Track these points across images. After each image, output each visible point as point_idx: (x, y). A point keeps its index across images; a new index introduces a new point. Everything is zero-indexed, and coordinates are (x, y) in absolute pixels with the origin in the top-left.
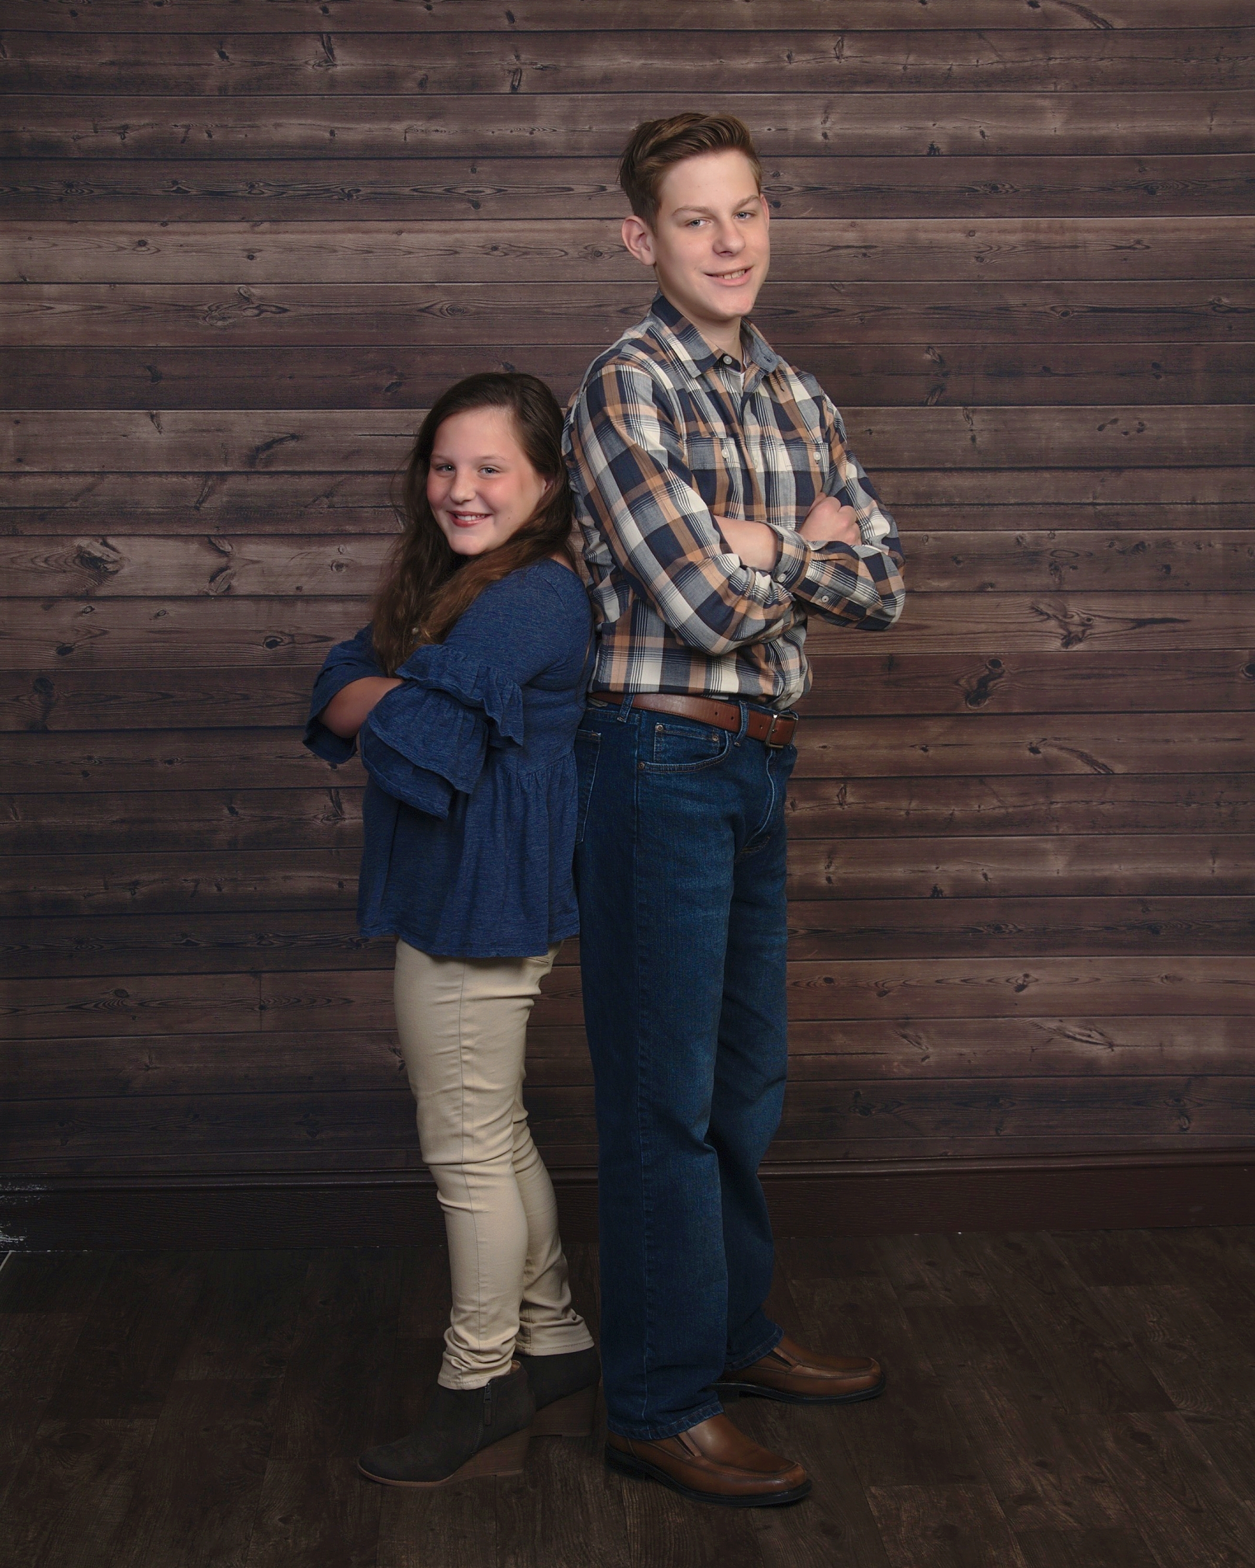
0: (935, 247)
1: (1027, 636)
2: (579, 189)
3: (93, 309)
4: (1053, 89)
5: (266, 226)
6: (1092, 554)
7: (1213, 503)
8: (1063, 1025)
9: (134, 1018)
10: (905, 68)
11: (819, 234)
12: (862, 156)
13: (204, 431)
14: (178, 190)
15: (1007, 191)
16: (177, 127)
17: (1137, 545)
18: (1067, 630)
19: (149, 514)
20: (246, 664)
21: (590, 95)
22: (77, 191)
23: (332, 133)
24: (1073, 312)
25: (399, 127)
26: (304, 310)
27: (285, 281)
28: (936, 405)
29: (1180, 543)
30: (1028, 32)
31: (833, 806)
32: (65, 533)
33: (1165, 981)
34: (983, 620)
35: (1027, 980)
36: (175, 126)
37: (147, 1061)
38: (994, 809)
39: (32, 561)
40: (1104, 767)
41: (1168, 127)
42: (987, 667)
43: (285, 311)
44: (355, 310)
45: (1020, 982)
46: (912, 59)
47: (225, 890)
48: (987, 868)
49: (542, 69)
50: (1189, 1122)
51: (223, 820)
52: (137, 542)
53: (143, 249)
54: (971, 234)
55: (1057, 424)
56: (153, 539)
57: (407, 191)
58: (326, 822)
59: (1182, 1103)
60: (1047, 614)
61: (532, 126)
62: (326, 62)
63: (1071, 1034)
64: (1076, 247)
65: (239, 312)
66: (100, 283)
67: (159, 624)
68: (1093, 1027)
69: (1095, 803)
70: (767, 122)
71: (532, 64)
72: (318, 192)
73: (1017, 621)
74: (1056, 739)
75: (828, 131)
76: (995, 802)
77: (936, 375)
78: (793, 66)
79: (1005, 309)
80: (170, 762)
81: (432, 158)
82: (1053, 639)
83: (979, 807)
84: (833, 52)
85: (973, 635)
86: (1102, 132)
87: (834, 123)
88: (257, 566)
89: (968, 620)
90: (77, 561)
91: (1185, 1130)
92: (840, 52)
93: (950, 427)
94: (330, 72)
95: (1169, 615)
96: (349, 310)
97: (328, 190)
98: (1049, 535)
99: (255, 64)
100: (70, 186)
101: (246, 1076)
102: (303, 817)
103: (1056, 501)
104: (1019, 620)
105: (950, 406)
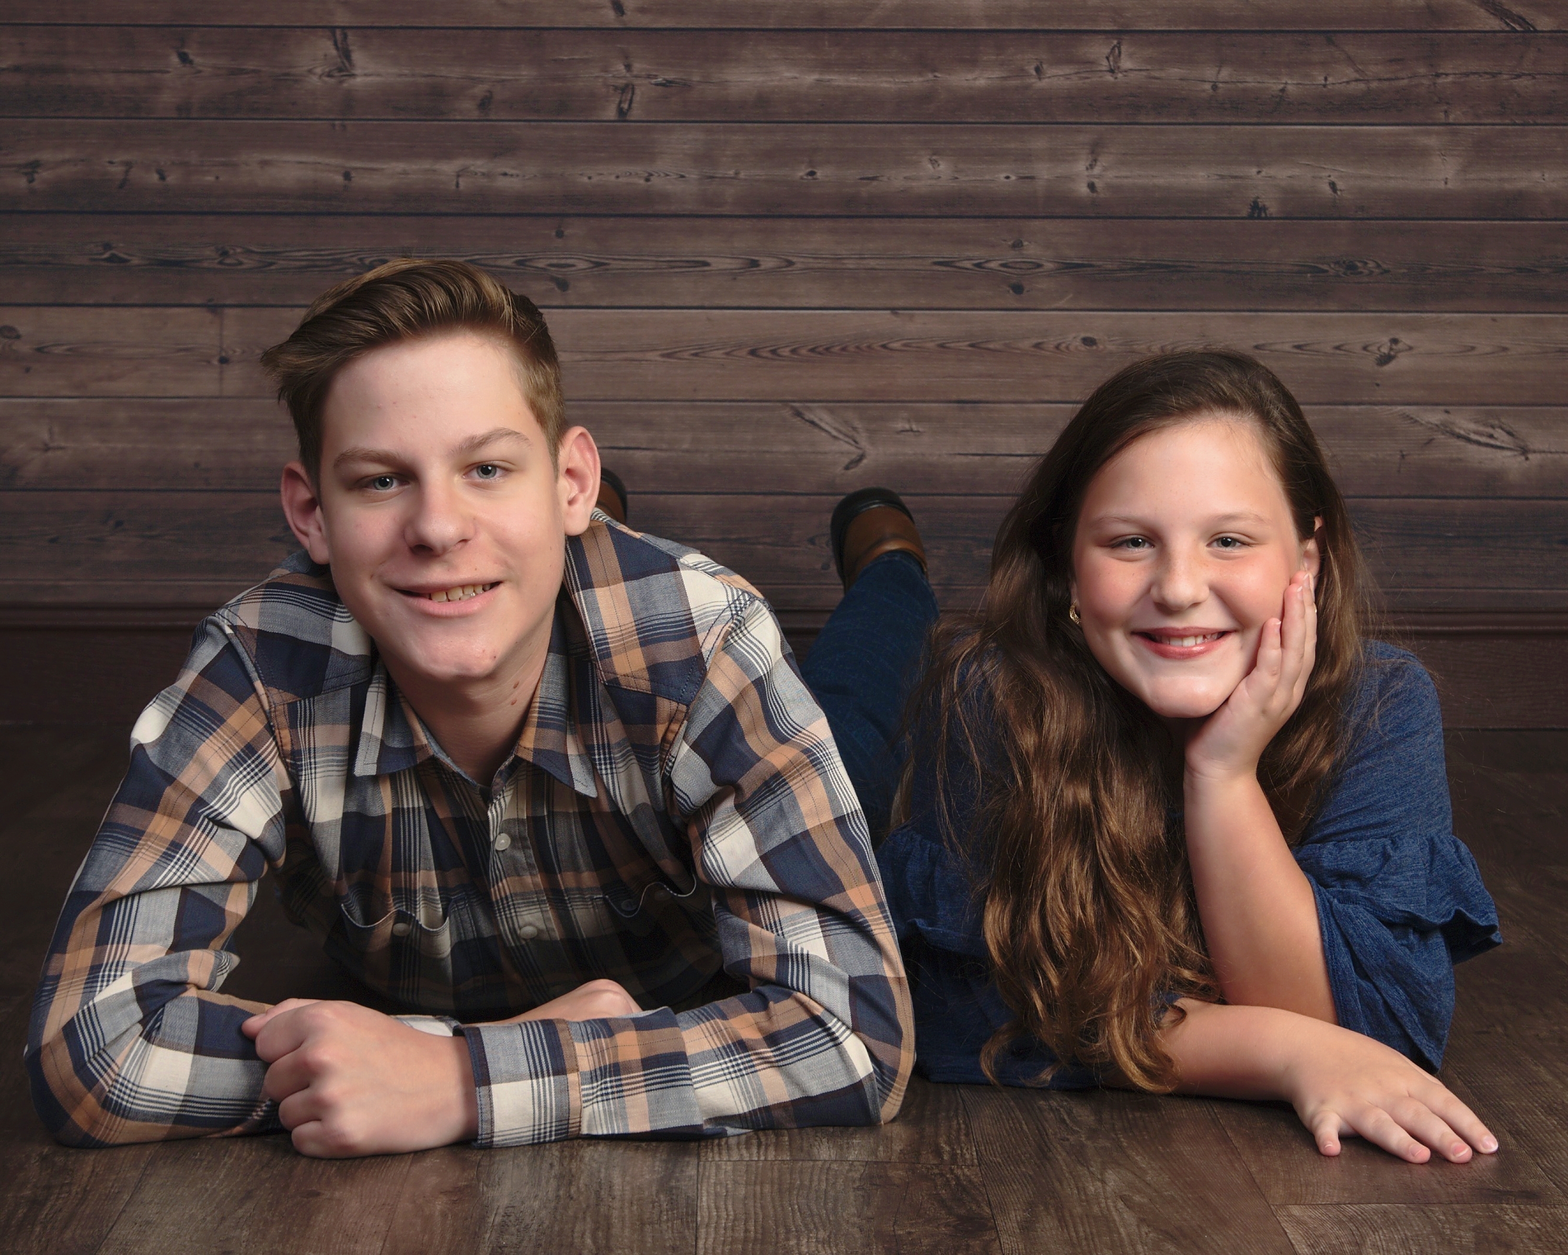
8: (1450, 418)
9: (27, 370)
31: (1100, 74)
35: (1394, 347)
37: (45, 436)
38: (1348, 82)
40: (1521, 20)
45: (1385, 350)
47: (172, 179)
48: (1337, 174)
51: (168, 72)
58: (327, 79)
63: (1462, 432)
68: (1496, 422)
69: (1505, 77)
76: (1351, 73)
83: (1326, 79)
101: (197, 465)
102: (293, 71)
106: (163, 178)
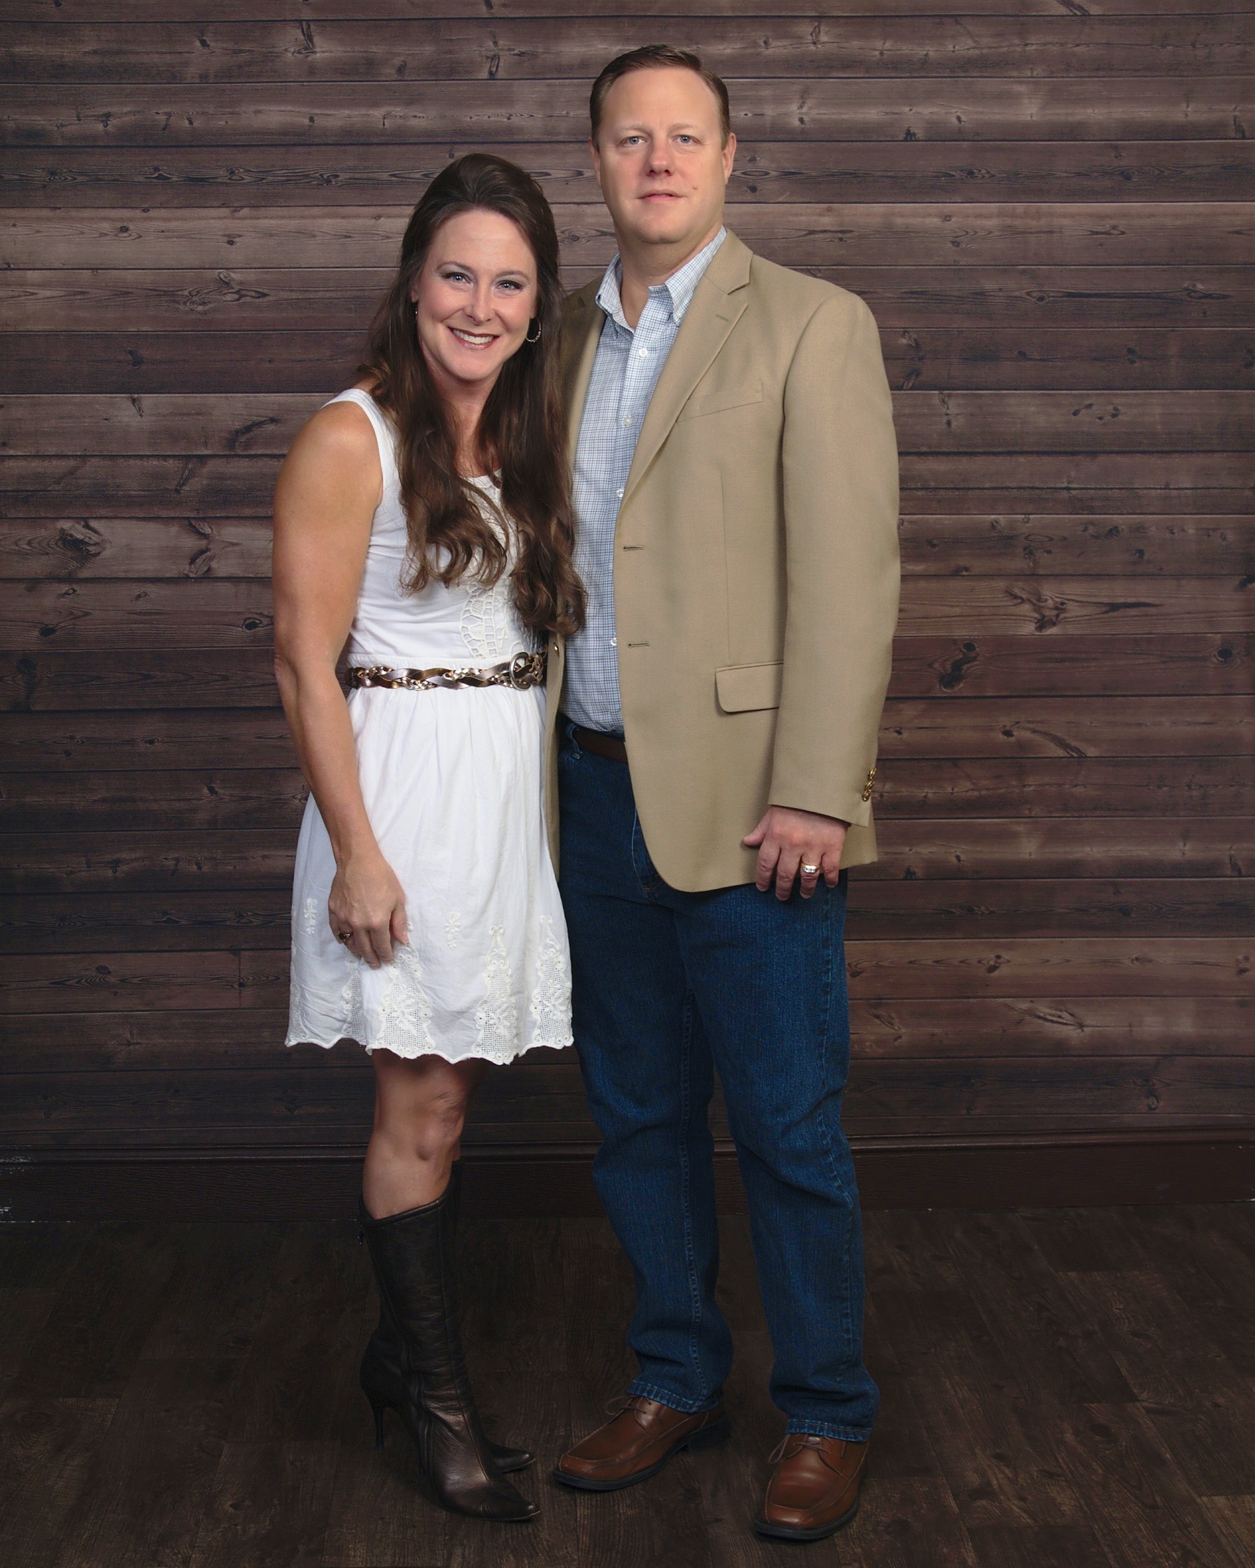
0: (912, 232)
1: (1002, 619)
2: (557, 174)
3: (75, 295)
4: (1029, 75)
5: (245, 212)
6: (1065, 539)
7: (1186, 489)
8: (1034, 1006)
9: (116, 994)
10: (882, 54)
11: (795, 219)
12: (839, 141)
13: (184, 414)
14: (160, 177)
15: (984, 176)
16: (159, 114)
17: (1111, 530)
18: (1041, 614)
19: (130, 496)
20: (226, 645)
21: (567, 81)
22: (60, 178)
23: (312, 119)
24: (1049, 297)
25: (377, 113)
26: (285, 295)
27: (265, 265)
28: (911, 389)
29: (1153, 529)
30: (1004, 18)
32: (48, 515)
33: (1135, 962)
34: (958, 604)
35: (998, 961)
36: (157, 113)
37: (129, 1036)
38: (967, 791)
39: (16, 544)
40: (1077, 750)
41: (1146, 113)
42: (961, 651)
43: (265, 295)
44: (334, 295)
45: (992, 963)
46: (888, 45)
47: (205, 869)
48: (960, 850)
49: (519, 55)
50: (1158, 1102)
51: (202, 799)
52: (118, 525)
53: (125, 234)
54: (948, 219)
55: (1032, 409)
56: (134, 522)
57: (385, 176)
59: (1151, 1083)
60: (1021, 598)
61: (510, 112)
62: (306, 49)
63: (1042, 1015)
64: (1051, 232)
65: (219, 297)
66: (82, 269)
67: (141, 605)
68: (1063, 1008)
69: (1067, 786)
70: (744, 107)
71: (509, 50)
72: (297, 178)
73: (991, 604)
74: (1029, 722)
75: (804, 116)
76: (969, 785)
77: (912, 359)
78: (769, 51)
79: (982, 293)
80: (151, 742)
81: (410, 144)
82: (1027, 622)
83: (953, 789)
84: (810, 38)
85: (947, 619)
86: (1078, 118)
87: (810, 108)
88: (236, 548)
89: (943, 603)
90: (59, 544)
91: (1154, 1109)
92: (817, 37)
93: (925, 411)
94: (309, 59)
95: (1142, 600)
96: (328, 295)
97: (307, 176)
98: (1023, 519)
99: (236, 52)
100: (53, 173)
101: (226, 1052)
102: (282, 797)
103: (1031, 486)
104: (994, 604)
105: (926, 390)
106: (200, 868)
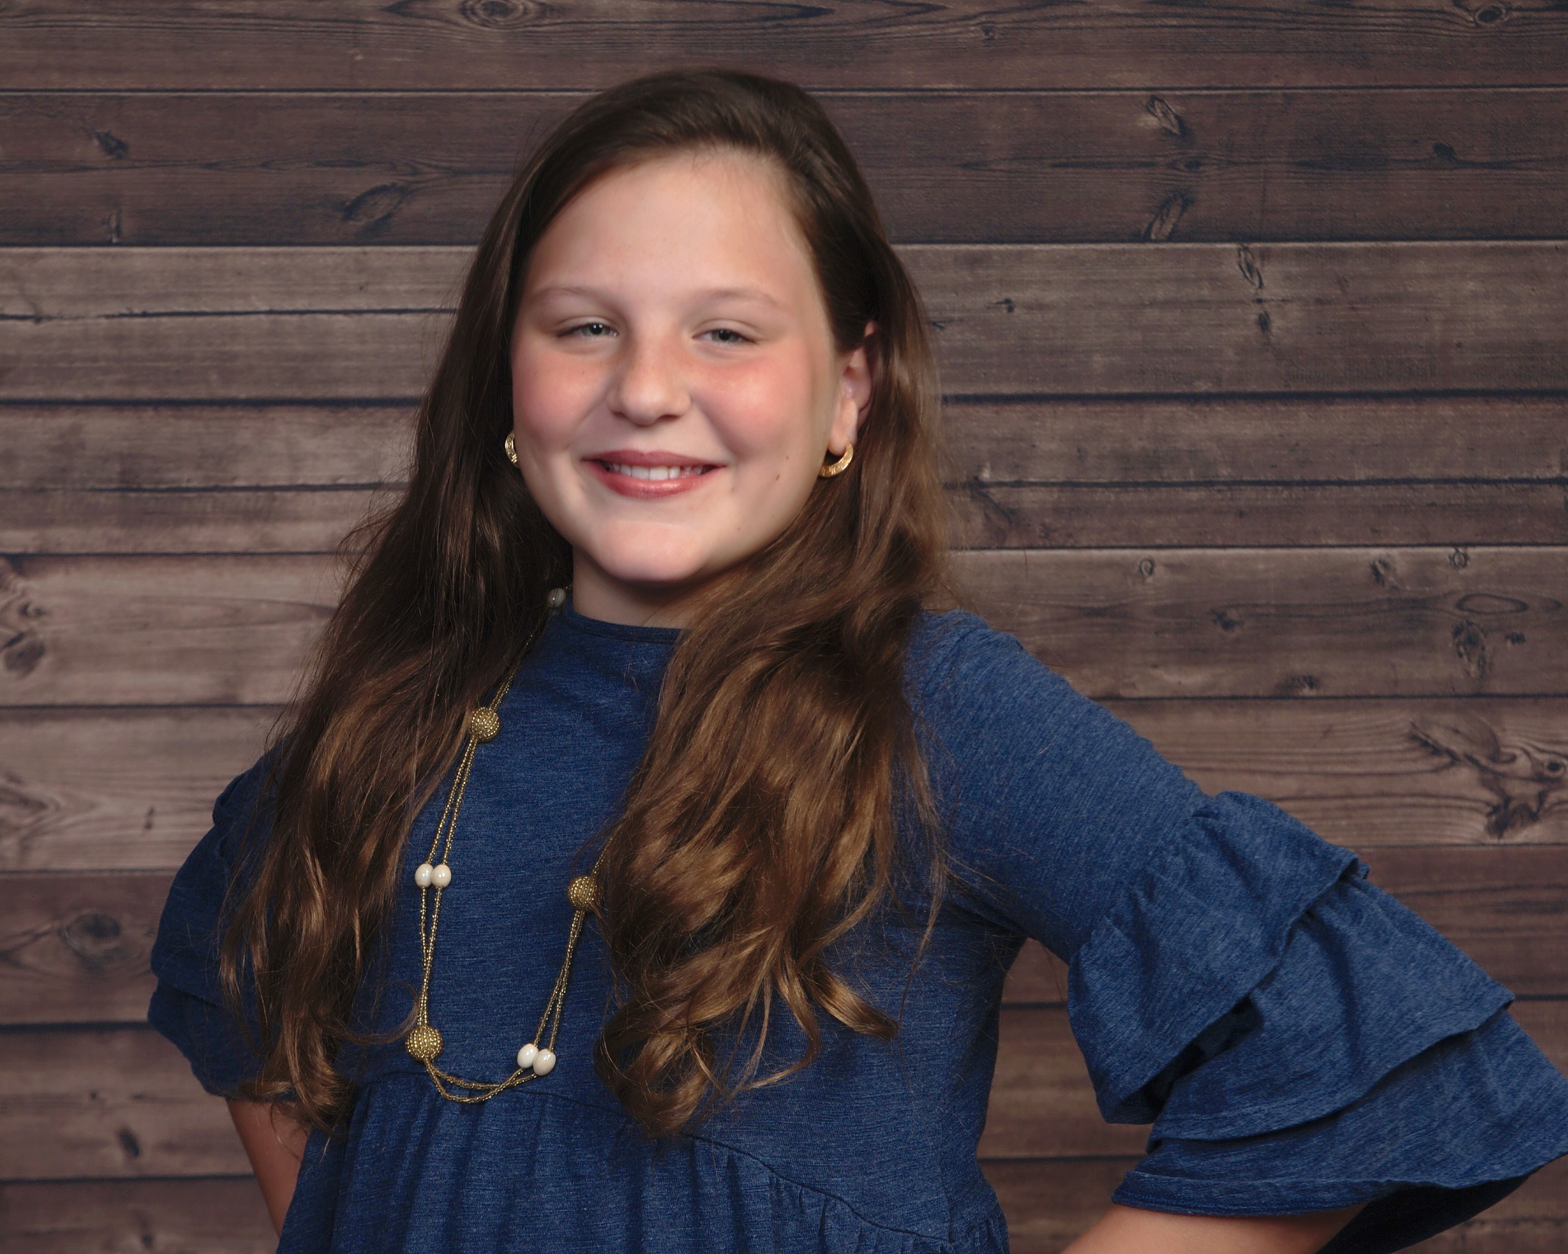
1: (1403, 806)
6: (1558, 605)
18: (1501, 792)
24: (1510, 9)
28: (1170, 239)
34: (1290, 768)
55: (1471, 286)
60: (1450, 753)
73: (1377, 769)
77: (1173, 166)
82: (1465, 814)
89: (1253, 766)
93: (1206, 292)
98: (1452, 558)
103: (1469, 474)
104: (1381, 768)
105: (1208, 241)
